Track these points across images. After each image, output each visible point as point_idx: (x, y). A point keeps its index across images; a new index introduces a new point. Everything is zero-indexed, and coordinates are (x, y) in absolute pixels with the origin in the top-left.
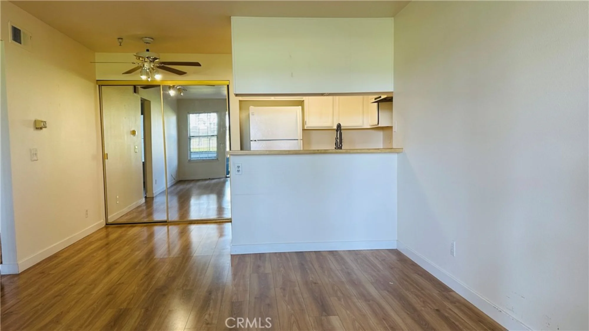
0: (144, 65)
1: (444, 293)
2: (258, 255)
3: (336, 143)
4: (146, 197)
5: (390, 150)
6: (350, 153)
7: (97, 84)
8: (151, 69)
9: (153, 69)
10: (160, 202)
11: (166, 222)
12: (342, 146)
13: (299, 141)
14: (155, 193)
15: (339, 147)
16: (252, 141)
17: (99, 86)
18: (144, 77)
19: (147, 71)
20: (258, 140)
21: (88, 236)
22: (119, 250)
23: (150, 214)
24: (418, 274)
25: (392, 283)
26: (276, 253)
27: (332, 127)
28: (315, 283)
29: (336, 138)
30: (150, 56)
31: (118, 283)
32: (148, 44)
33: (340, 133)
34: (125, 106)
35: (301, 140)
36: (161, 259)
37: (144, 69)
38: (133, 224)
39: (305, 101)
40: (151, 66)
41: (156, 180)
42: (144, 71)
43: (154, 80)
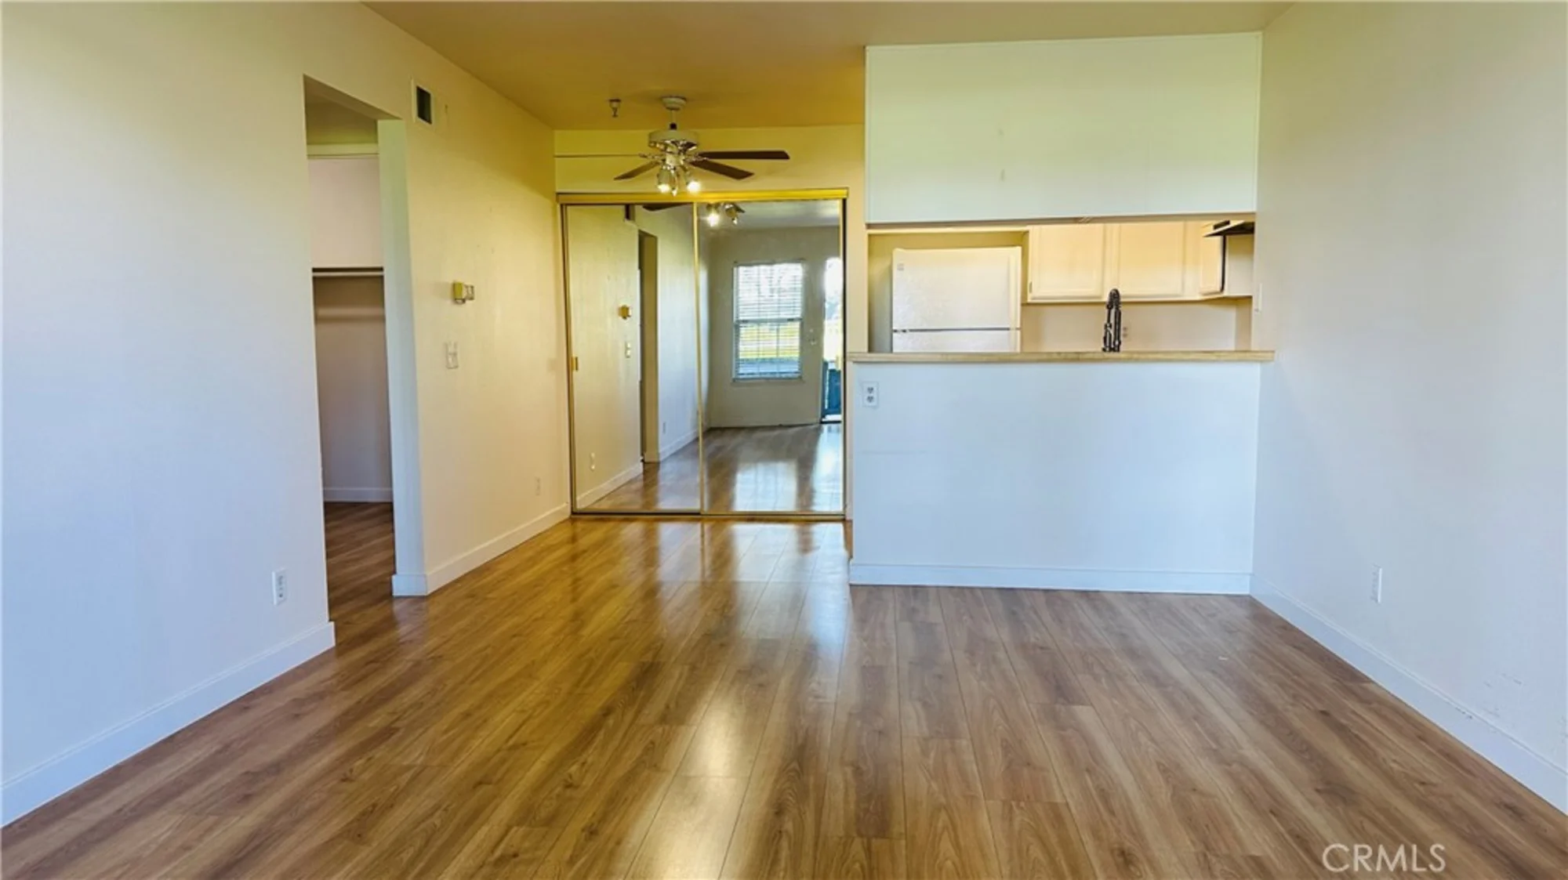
0: (664, 160)
1: (1350, 684)
2: (911, 589)
3: (1105, 338)
4: (643, 461)
5: (1244, 354)
6: (1137, 360)
7: (557, 200)
8: (678, 168)
9: (683, 167)
10: (668, 473)
11: (698, 514)
12: (1120, 343)
13: (1012, 332)
14: (664, 452)
15: (1112, 346)
16: (896, 331)
17: (562, 206)
18: (664, 188)
19: (670, 174)
20: (911, 330)
22: (611, 563)
25: (1226, 659)
26: (952, 589)
27: (1099, 297)
28: (1043, 648)
29: (1106, 326)
30: (678, 139)
32: (673, 112)
33: (1116, 313)
34: (609, 249)
35: (1017, 329)
37: (666, 169)
38: (626, 516)
39: (1030, 235)
40: (678, 162)
41: (664, 424)
42: (665, 173)
43: (686, 193)
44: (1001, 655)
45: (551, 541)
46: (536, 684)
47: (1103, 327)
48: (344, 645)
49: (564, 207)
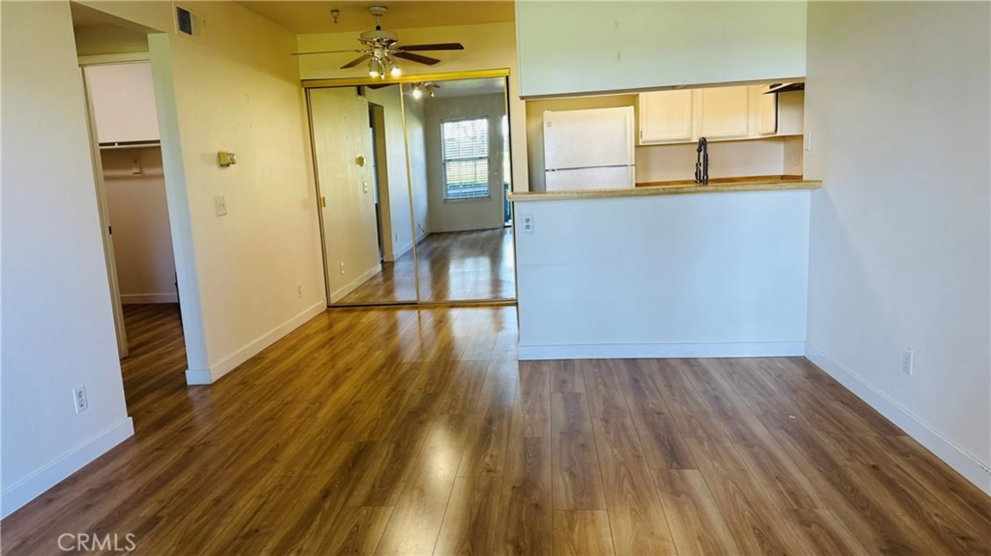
0: (373, 53)
1: (889, 438)
2: (562, 361)
3: (696, 174)
4: (382, 262)
7: (302, 85)
8: (384, 59)
9: (387, 58)
10: (401, 269)
11: (416, 304)
13: (629, 167)
14: (397, 254)
15: (702, 179)
16: (547, 170)
17: (306, 89)
18: (374, 74)
19: (378, 63)
20: (558, 170)
21: (303, 325)
22: (350, 348)
23: (390, 291)
24: (842, 402)
25: (794, 417)
26: (591, 360)
27: (690, 140)
28: (659, 413)
29: (697, 164)
30: (382, 37)
31: (353, 401)
32: (378, 17)
33: (704, 155)
34: (345, 118)
35: (633, 165)
36: (413, 364)
37: (375, 60)
38: (367, 307)
39: (640, 99)
40: (384, 54)
41: (396, 235)
42: (374, 64)
43: (390, 77)
44: (628, 422)
45: (309, 331)
46: (277, 466)
47: (695, 165)
48: (140, 434)
49: (307, 90)
